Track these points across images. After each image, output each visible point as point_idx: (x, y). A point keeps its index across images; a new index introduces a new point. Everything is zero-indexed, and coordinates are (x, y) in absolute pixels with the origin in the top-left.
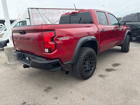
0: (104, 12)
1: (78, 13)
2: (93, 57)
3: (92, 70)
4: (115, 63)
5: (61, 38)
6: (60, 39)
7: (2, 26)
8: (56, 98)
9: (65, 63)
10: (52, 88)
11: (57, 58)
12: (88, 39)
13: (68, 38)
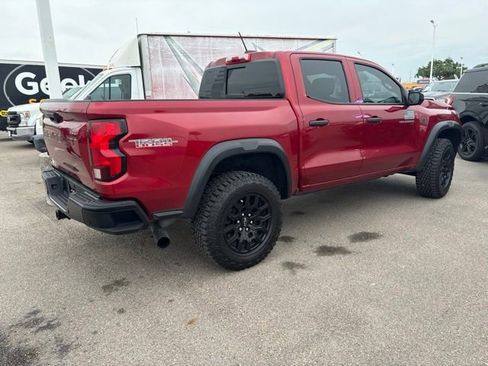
0: (340, 58)
1: (247, 61)
2: (266, 205)
3: (262, 245)
4: (365, 230)
5: (144, 141)
6: (140, 143)
7: (69, 87)
8: (121, 311)
9: (159, 215)
10: (128, 283)
11: (127, 196)
12: (242, 149)
13: (167, 142)
